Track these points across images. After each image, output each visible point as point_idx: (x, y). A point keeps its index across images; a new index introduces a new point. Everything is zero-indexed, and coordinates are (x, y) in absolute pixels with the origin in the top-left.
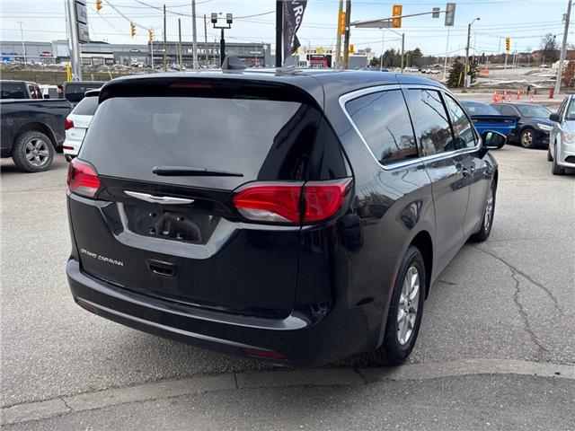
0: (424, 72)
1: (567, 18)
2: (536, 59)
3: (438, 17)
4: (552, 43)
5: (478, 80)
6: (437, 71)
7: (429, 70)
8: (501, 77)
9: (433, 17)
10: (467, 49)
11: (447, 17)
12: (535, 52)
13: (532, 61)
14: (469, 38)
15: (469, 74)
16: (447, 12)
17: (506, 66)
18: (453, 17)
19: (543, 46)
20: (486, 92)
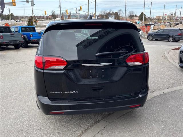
0: (17, 21)
1: (60, 6)
2: (51, 18)
3: (28, 3)
4: (54, 13)
5: (38, 24)
6: (21, 21)
7: (19, 21)
8: (43, 23)
9: (27, 3)
10: (33, 14)
11: (31, 4)
12: (50, 16)
13: (49, 18)
14: (32, 10)
15: (35, 22)
16: (31, 2)
17: (43, 20)
18: (33, 3)
19: (52, 14)
20: (41, 28)
